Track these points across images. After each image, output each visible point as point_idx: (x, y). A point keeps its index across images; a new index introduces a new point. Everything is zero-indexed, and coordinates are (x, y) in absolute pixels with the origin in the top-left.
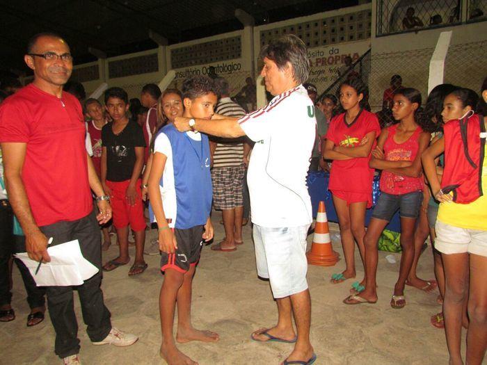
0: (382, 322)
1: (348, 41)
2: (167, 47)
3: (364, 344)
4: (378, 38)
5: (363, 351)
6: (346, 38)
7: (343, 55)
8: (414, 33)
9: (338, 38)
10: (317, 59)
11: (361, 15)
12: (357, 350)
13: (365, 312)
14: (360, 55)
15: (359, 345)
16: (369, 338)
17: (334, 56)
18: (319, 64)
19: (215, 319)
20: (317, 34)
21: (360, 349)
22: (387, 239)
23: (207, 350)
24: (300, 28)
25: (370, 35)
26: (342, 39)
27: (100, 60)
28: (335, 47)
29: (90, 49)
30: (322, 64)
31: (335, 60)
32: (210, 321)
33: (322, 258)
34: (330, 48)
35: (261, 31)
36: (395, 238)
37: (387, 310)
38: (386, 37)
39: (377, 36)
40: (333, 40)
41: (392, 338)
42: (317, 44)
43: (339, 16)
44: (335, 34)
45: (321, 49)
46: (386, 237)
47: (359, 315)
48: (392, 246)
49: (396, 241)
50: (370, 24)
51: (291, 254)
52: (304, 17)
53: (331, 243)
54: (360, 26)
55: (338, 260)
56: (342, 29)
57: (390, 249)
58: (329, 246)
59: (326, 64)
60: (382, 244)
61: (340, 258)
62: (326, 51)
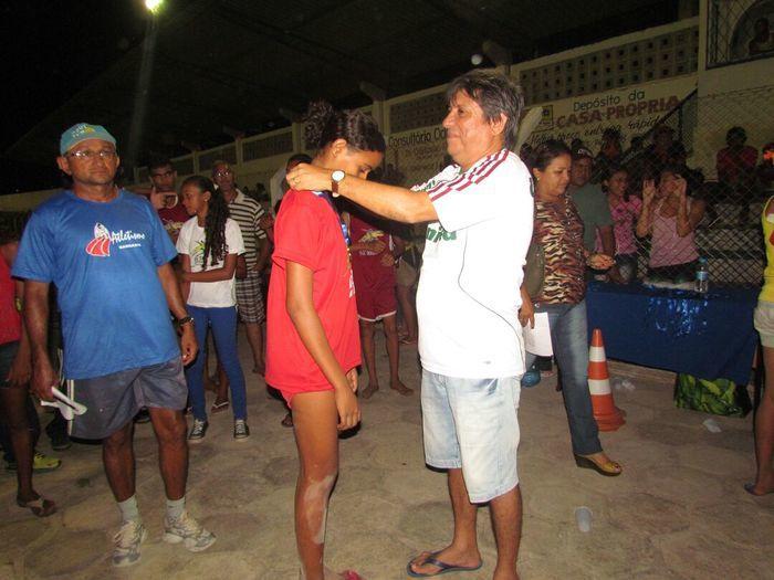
0: (687, 527)
1: (662, 77)
2: (384, 103)
3: (651, 560)
4: (711, 71)
5: (648, 573)
6: (658, 72)
7: (651, 102)
9: (643, 73)
10: (609, 109)
11: (681, 36)
12: (638, 570)
13: (659, 510)
14: (680, 99)
15: (642, 562)
16: (660, 553)
17: (636, 102)
18: (613, 116)
19: (422, 499)
20: (608, 70)
21: (644, 569)
22: (708, 392)
23: (403, 544)
24: (582, 62)
25: (696, 65)
26: (650, 76)
27: (294, 125)
28: (639, 88)
29: (281, 111)
30: (617, 117)
31: (638, 109)
32: (412, 502)
34: (631, 89)
35: (521, 72)
36: (723, 392)
37: (697, 509)
38: (725, 68)
39: (708, 68)
40: (636, 79)
41: (702, 556)
42: (609, 85)
43: (645, 41)
44: (638, 68)
45: (615, 93)
46: (707, 388)
47: (648, 512)
48: (719, 406)
49: (724, 396)
50: (696, 50)
51: (500, 427)
52: (589, 46)
53: (611, 395)
54: (681, 53)
55: (623, 422)
56: (650, 60)
57: (714, 409)
58: (609, 398)
59: (623, 116)
60: (699, 401)
61: (624, 418)
62: (623, 96)
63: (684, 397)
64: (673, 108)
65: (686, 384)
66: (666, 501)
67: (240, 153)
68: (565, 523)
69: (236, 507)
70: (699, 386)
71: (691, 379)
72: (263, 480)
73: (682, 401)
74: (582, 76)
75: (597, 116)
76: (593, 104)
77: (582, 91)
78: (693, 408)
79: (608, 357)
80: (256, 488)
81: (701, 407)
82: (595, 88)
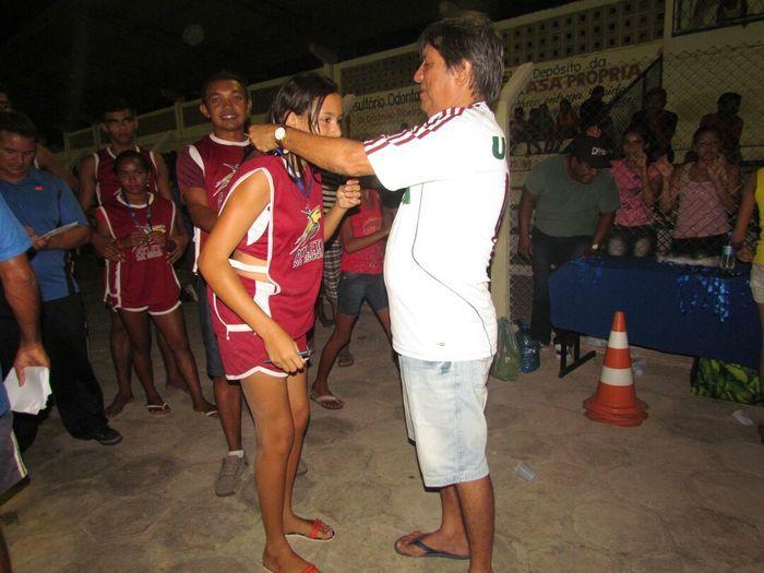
1: (623, 45)
2: (335, 66)
4: (677, 38)
6: (619, 40)
7: (612, 69)
8: (740, 27)
9: (605, 41)
10: (570, 77)
11: (644, 2)
13: (727, 531)
14: (642, 69)
17: (597, 70)
18: (573, 84)
20: (569, 36)
22: (734, 379)
24: (543, 27)
25: (660, 33)
26: (612, 43)
28: (601, 55)
30: (578, 85)
31: (599, 77)
33: (616, 411)
34: (592, 57)
36: (750, 379)
38: (690, 36)
39: (674, 35)
40: (598, 46)
42: (569, 52)
43: (608, 6)
44: (600, 35)
45: (576, 60)
46: (732, 375)
48: (744, 394)
49: (752, 384)
50: (661, 17)
52: (550, 10)
53: (633, 385)
54: (644, 20)
55: (645, 416)
56: (612, 27)
57: (739, 397)
58: (631, 390)
59: (583, 84)
60: (722, 388)
61: (647, 411)
62: (584, 62)
63: (706, 385)
64: (634, 77)
65: (708, 370)
66: (731, 519)
67: (179, 119)
68: (625, 554)
69: (213, 548)
70: (724, 373)
71: (715, 365)
72: (243, 506)
73: (702, 390)
74: (543, 41)
75: (557, 83)
76: (553, 71)
77: (542, 57)
78: (714, 396)
79: (630, 344)
80: (235, 518)
81: (723, 396)
82: (556, 54)
